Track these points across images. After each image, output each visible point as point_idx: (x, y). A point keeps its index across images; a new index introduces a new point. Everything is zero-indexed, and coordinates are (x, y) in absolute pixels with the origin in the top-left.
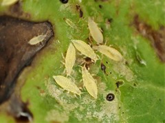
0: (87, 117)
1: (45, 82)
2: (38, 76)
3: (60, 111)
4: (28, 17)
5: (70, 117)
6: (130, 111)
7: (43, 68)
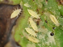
0: (43, 45)
1: (22, 32)
2: (20, 29)
3: (31, 44)
4: (12, 3)
5: (36, 46)
6: (60, 39)
7: (21, 25)
